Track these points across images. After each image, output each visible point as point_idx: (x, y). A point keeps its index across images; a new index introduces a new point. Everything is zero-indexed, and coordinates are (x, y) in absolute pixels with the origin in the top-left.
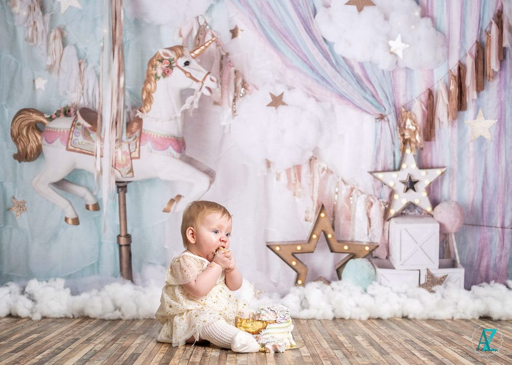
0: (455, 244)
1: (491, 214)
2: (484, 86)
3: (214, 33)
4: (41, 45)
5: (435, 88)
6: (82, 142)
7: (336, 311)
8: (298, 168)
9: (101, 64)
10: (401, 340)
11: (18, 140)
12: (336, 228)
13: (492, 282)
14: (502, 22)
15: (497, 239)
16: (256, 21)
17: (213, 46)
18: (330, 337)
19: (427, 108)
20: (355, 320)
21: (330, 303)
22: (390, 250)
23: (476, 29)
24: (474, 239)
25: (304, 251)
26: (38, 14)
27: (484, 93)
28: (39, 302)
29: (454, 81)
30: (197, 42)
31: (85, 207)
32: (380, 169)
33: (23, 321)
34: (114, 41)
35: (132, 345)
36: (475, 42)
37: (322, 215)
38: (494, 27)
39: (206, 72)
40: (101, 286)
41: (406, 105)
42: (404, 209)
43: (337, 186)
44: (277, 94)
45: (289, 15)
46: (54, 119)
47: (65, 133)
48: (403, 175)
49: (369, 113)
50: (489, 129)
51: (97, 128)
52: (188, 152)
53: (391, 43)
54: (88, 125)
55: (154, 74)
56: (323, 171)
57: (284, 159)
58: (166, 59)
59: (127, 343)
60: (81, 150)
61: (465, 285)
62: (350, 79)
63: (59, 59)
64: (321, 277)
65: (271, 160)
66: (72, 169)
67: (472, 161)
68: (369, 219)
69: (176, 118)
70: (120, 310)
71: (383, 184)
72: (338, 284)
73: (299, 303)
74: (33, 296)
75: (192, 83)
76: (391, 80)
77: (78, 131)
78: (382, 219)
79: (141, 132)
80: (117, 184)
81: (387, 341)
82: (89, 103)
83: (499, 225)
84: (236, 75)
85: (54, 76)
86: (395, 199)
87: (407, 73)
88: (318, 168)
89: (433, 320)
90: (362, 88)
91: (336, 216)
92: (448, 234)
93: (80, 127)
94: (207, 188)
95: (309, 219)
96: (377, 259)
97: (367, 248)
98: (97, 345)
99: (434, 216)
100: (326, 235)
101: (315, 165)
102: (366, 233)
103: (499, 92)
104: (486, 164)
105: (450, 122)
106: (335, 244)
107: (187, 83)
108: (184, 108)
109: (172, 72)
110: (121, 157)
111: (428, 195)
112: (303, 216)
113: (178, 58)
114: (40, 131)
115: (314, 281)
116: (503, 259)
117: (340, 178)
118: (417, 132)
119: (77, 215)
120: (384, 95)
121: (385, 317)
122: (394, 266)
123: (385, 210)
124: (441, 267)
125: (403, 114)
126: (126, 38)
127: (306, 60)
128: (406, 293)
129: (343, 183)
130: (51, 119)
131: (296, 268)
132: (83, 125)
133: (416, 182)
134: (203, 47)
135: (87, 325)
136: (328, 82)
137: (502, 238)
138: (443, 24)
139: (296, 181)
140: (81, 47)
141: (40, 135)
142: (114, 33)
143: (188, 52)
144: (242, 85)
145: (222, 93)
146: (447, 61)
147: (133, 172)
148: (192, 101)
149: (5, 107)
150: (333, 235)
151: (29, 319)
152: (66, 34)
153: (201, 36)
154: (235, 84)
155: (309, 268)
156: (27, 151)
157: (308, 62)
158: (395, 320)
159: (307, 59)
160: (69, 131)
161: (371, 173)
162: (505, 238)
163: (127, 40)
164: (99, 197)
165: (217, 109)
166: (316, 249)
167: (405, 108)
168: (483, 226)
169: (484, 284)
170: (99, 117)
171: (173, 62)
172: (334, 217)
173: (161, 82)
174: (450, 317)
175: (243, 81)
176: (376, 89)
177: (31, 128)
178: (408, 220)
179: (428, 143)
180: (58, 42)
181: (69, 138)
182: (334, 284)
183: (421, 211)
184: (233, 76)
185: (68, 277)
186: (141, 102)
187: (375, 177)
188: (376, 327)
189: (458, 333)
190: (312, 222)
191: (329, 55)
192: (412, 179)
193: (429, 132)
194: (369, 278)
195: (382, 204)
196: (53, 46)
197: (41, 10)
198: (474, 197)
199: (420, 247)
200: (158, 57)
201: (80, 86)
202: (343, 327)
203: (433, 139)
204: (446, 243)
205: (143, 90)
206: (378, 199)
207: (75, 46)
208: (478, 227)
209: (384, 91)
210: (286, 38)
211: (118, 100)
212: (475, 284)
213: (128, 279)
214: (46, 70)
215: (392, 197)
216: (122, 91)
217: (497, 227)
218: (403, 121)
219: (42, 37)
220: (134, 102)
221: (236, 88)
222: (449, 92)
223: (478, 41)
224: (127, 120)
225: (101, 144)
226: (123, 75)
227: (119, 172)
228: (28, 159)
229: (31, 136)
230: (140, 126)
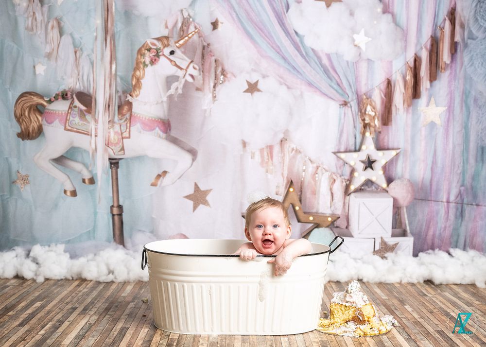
0: (406, 216)
1: (438, 190)
2: (436, 76)
3: (196, 25)
4: (40, 33)
5: (393, 78)
6: (78, 123)
8: (271, 148)
9: (95, 52)
11: (21, 120)
12: (302, 201)
13: (437, 250)
14: (455, 19)
15: (442, 212)
16: (234, 15)
17: (196, 37)
19: (385, 96)
22: (349, 221)
23: (431, 25)
24: (423, 212)
26: (37, 5)
27: (436, 83)
28: (42, 265)
29: (410, 72)
30: (182, 33)
31: (81, 180)
32: (342, 149)
33: (29, 283)
34: (106, 31)
36: (430, 36)
37: (291, 190)
38: (448, 23)
39: (190, 61)
40: (97, 251)
41: (367, 92)
42: (363, 185)
43: (305, 164)
44: (253, 81)
45: (264, 9)
46: (53, 102)
47: (63, 115)
48: (362, 155)
49: (334, 100)
50: (439, 115)
51: (91, 110)
52: (173, 133)
53: (355, 36)
54: (83, 108)
55: (142, 62)
56: (292, 151)
57: (258, 140)
58: (154, 49)
60: (78, 130)
61: (413, 252)
62: (319, 69)
63: (57, 49)
65: (246, 140)
66: (71, 146)
67: (423, 143)
68: (332, 194)
69: (162, 102)
71: (345, 163)
74: (37, 260)
75: (177, 71)
76: (355, 71)
77: (74, 112)
78: (344, 193)
79: (131, 115)
80: (111, 161)
82: (84, 88)
83: (445, 200)
84: (216, 64)
85: (53, 62)
86: (355, 177)
87: (368, 64)
88: (288, 149)
89: (384, 283)
90: (328, 77)
91: (303, 191)
92: (401, 208)
93: (76, 109)
94: (190, 165)
95: (280, 193)
96: (338, 229)
97: (330, 219)
99: (389, 192)
100: (294, 207)
101: (285, 146)
102: (329, 206)
103: (450, 82)
104: (435, 146)
105: (405, 109)
106: (302, 216)
107: (172, 70)
108: (169, 93)
109: (159, 60)
110: (113, 137)
111: (384, 173)
112: (273, 190)
113: (164, 47)
114: (41, 113)
116: (447, 230)
117: (307, 157)
118: (376, 117)
119: (74, 187)
120: (348, 84)
122: (353, 234)
123: (346, 186)
124: (393, 235)
125: (364, 101)
126: (117, 29)
127: (278, 51)
128: (362, 258)
129: (310, 162)
130: (50, 102)
132: (79, 107)
133: (374, 162)
134: (186, 38)
136: (298, 72)
137: (447, 210)
138: (402, 20)
139: (268, 159)
140: (77, 36)
141: (41, 116)
142: (106, 24)
143: (173, 43)
144: (221, 73)
145: (203, 80)
146: (404, 53)
147: (124, 150)
148: (177, 87)
149: (8, 90)
150: (300, 208)
151: (34, 281)
152: (62, 24)
153: (185, 28)
154: (216, 72)
156: (29, 130)
157: (281, 53)
159: (281, 50)
160: (67, 112)
161: (334, 153)
162: (450, 211)
163: (118, 30)
164: (94, 172)
165: (199, 94)
167: (366, 96)
168: (431, 200)
169: (430, 251)
170: (93, 100)
171: (159, 51)
172: (301, 191)
173: (149, 70)
174: (398, 281)
175: (223, 69)
176: (341, 78)
177: (32, 110)
178: (366, 194)
179: (385, 127)
180: (56, 31)
181: (67, 120)
183: (378, 187)
184: (213, 65)
185: (68, 242)
186: (131, 87)
187: (338, 157)
190: (282, 196)
191: (299, 47)
192: (371, 159)
193: (386, 117)
195: (344, 180)
196: (51, 34)
197: (40, 2)
198: (424, 175)
199: (376, 218)
200: (146, 47)
201: (76, 72)
203: (390, 124)
204: (398, 215)
205: (133, 76)
206: (340, 176)
207: (71, 35)
208: (427, 201)
209: (348, 80)
210: (262, 31)
211: (110, 85)
212: (422, 251)
213: (121, 244)
214: (45, 57)
215: (352, 175)
216: (114, 78)
217: (443, 202)
218: (363, 107)
219: (41, 27)
220: (125, 87)
221: (216, 75)
222: (405, 82)
223: (433, 36)
224: (118, 104)
225: (95, 125)
226: (115, 63)
227: (111, 151)
228: (30, 137)
229: (33, 117)
230: (130, 109)
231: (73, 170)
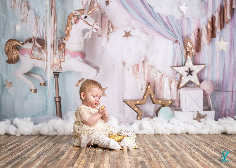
0: (210, 99)
1: (227, 86)
2: (224, 26)
3: (98, 3)
4: (18, 9)
5: (201, 27)
6: (38, 54)
7: (156, 131)
8: (138, 65)
9: (46, 18)
10: (186, 144)
11: (8, 54)
12: (155, 93)
13: (227, 117)
15: (230, 97)
17: (98, 9)
18: (153, 143)
19: (197, 37)
20: (164, 135)
21: (153, 127)
22: (180, 103)
24: (219, 97)
25: (141, 104)
27: (224, 30)
28: (19, 128)
29: (210, 24)
30: (90, 7)
31: (39, 84)
32: (175, 65)
33: (12, 136)
34: (52, 7)
35: (62, 147)
36: (219, 6)
37: (149, 87)
39: (95, 21)
40: (47, 120)
41: (188, 35)
42: (187, 84)
43: (156, 73)
44: (128, 31)
46: (25, 44)
47: (30, 50)
48: (186, 68)
49: (170, 39)
50: (226, 46)
51: (44, 48)
52: (87, 59)
53: (180, 7)
54: (40, 47)
55: (70, 22)
56: (149, 67)
57: (131, 61)
58: (76, 16)
59: (60, 146)
60: (37, 58)
61: (215, 119)
62: (161, 23)
63: (26, 17)
64: (148, 115)
65: (125, 62)
66: (34, 66)
67: (218, 61)
68: (171, 88)
69: (81, 43)
70: (56, 132)
71: (177, 72)
72: (156, 119)
73: (138, 127)
74: (16, 125)
75: (88, 27)
76: (181, 24)
77: (36, 49)
78: (177, 88)
79: (65, 50)
80: (54, 73)
81: (179, 144)
82: (40, 36)
83: (231, 91)
84: (108, 23)
85: (24, 24)
86: (182, 79)
87: (188, 21)
88: (147, 65)
89: (200, 134)
90: (167, 28)
91: (155, 87)
92: (207, 95)
93: (37, 47)
94: (96, 75)
95: (143, 89)
96: (174, 107)
97: (170, 102)
98: (46, 147)
99: (201, 87)
100: (151, 96)
101: (145, 64)
102: (169, 95)
103: (231, 29)
104: (224, 63)
105: (208, 43)
106: (155, 100)
107: (86, 26)
108: (84, 38)
109: (79, 21)
110: (56, 61)
111: (198, 77)
112: (140, 87)
113: (81, 15)
114: (18, 50)
115: (145, 117)
116: (232, 107)
117: (157, 70)
118: (193, 48)
119: (36, 88)
120: (177, 31)
121: (178, 133)
122: (182, 110)
123: (178, 84)
124: (204, 110)
125: (186, 40)
126: (57, 6)
127: (140, 15)
128: (188, 122)
129: (158, 72)
130: (23, 44)
131: (137, 111)
132: (38, 46)
133: (192, 71)
134: (93, 10)
135: (41, 138)
136: (151, 25)
139: (137, 71)
140: (36, 10)
141: (18, 51)
142: (52, 4)
143: (86, 12)
144: (111, 27)
145: (102, 31)
146: (206, 15)
147: (61, 68)
148: (88, 35)
149: (2, 38)
150: (154, 96)
151: (15, 136)
152: (29, 4)
153: (92, 5)
154: (108, 27)
155: (143, 111)
156: (12, 58)
157: (142, 16)
158: (183, 135)
160: (32, 49)
161: (171, 67)
162: (233, 97)
163: (58, 6)
164: (46, 80)
165: (100, 38)
166: (146, 102)
167: (187, 37)
168: (223, 91)
169: (224, 118)
170: (45, 42)
171: (79, 17)
172: (154, 88)
173: (74, 26)
174: (208, 133)
175: (112, 25)
176: (174, 28)
177: (14, 48)
178: (189, 89)
179: (198, 53)
180: (26, 8)
181: (32, 53)
182: (154, 118)
183: (195, 84)
184: (107, 23)
185: (33, 116)
186: (64, 35)
188: (174, 138)
189: (212, 141)
190: (145, 90)
191: (151, 13)
192: (190, 70)
193: (198, 48)
194: (171, 116)
195: (177, 81)
196: (23, 10)
198: (219, 78)
199: (194, 101)
200: (72, 15)
201: (36, 28)
202: (159, 138)
203: (200, 51)
204: (206, 99)
205: (65, 30)
206: (175, 79)
207: (34, 9)
208: (221, 92)
209: (177, 29)
210: (132, 5)
211: (54, 35)
212: (220, 117)
213: (60, 117)
214: (20, 21)
215: (181, 78)
216: (56, 31)
217: (230, 92)
218: (186, 43)
219: (18, 6)
220: (61, 35)
221: (108, 28)
222: (207, 29)
223: (221, 5)
224: (58, 44)
225: (47, 55)
226: (56, 23)
227: (55, 68)
228: (13, 63)
229: (14, 52)
230: (64, 47)
231: (35, 79)
